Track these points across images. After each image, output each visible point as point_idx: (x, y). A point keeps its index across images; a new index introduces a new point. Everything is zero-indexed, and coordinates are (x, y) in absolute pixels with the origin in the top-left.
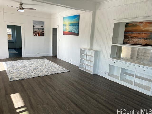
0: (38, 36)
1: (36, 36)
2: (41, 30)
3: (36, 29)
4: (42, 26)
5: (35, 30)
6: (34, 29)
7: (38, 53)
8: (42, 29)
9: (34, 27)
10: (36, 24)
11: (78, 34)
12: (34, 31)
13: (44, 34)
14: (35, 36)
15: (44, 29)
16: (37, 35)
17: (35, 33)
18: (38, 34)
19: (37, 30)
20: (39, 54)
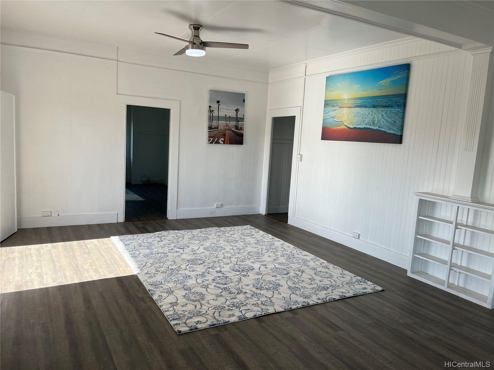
0: (224, 143)
1: (217, 142)
2: (232, 123)
3: (218, 118)
4: (237, 110)
5: (215, 123)
6: (211, 119)
7: (219, 203)
8: (237, 119)
9: (211, 111)
10: (218, 102)
11: (398, 139)
12: (210, 128)
13: (241, 135)
14: (212, 143)
15: (242, 119)
16: (218, 140)
17: (215, 132)
18: (224, 135)
19: (222, 123)
20: (222, 205)
